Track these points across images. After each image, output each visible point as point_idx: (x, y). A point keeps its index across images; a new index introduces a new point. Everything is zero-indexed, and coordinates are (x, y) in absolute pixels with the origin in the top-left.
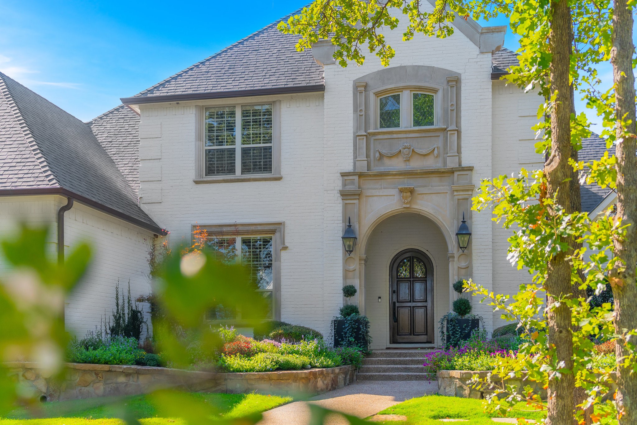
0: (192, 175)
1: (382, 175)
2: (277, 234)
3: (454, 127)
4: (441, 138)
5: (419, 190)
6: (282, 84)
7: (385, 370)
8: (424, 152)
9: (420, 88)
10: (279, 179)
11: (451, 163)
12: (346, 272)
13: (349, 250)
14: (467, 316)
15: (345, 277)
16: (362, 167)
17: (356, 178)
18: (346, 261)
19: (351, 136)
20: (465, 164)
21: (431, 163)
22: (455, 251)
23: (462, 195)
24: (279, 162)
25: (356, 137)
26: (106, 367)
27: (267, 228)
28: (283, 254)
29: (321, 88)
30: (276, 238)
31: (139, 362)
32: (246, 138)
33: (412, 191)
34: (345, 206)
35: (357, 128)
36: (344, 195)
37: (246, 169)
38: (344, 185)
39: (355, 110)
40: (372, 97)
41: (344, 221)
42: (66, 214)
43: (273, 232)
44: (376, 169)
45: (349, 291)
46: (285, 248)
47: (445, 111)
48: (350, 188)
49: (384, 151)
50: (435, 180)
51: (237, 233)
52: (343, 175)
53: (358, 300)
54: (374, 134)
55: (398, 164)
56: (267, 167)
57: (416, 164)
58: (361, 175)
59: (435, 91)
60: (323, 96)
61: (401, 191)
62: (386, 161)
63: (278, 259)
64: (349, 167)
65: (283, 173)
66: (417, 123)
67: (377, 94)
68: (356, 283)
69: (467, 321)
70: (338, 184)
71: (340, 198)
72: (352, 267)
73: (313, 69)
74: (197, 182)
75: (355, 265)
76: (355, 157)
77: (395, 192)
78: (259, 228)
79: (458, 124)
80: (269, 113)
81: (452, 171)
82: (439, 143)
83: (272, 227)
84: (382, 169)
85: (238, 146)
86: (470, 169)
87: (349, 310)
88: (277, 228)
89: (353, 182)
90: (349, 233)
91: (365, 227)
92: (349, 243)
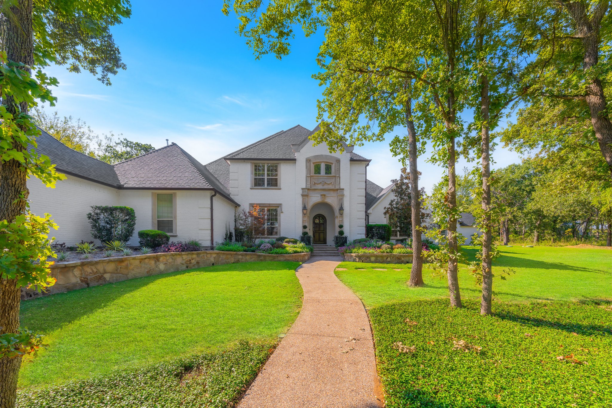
0: (249, 186)
1: (315, 190)
2: (279, 208)
3: (338, 176)
4: (334, 179)
5: (327, 195)
6: (281, 157)
7: (319, 253)
8: (328, 183)
9: (328, 162)
10: (280, 189)
11: (337, 187)
12: (303, 221)
13: (304, 214)
14: (342, 236)
15: (303, 222)
16: (309, 187)
17: (307, 190)
18: (303, 217)
19: (305, 176)
20: (341, 187)
21: (331, 187)
22: (338, 215)
23: (341, 197)
24: (280, 183)
25: (307, 177)
26: (235, 253)
27: (276, 205)
28: (282, 214)
29: (295, 160)
30: (279, 209)
31: (245, 251)
32: (268, 175)
33: (325, 195)
34: (303, 199)
35: (307, 174)
36: (303, 195)
37: (268, 185)
38: (303, 192)
39: (306, 168)
40: (312, 164)
41: (303, 204)
42: (214, 198)
43: (278, 207)
44: (313, 188)
45: (305, 227)
46: (282, 212)
47: (335, 170)
48: (305, 193)
49: (315, 182)
50: (332, 192)
51: (266, 207)
52: (302, 189)
53: (307, 230)
54: (313, 176)
55: (320, 187)
56: (276, 185)
57: (326, 187)
58: (308, 189)
59: (332, 164)
60: (295, 163)
61: (321, 195)
62: (316, 185)
63: (280, 216)
64: (304, 187)
65: (281, 187)
66: (326, 173)
67: (313, 163)
68: (307, 224)
69: (343, 237)
70: (301, 192)
71: (301, 197)
72: (305, 219)
73: (291, 153)
74: (251, 189)
75: (306, 219)
76: (306, 183)
77: (319, 195)
78: (273, 205)
79: (339, 175)
80: (276, 167)
81: (337, 190)
82: (333, 180)
83: (278, 205)
84: (315, 188)
85: (266, 177)
86: (343, 189)
87: (305, 234)
88: (279, 205)
89: (305, 191)
90: (304, 208)
91: (309, 206)
92: (305, 211)
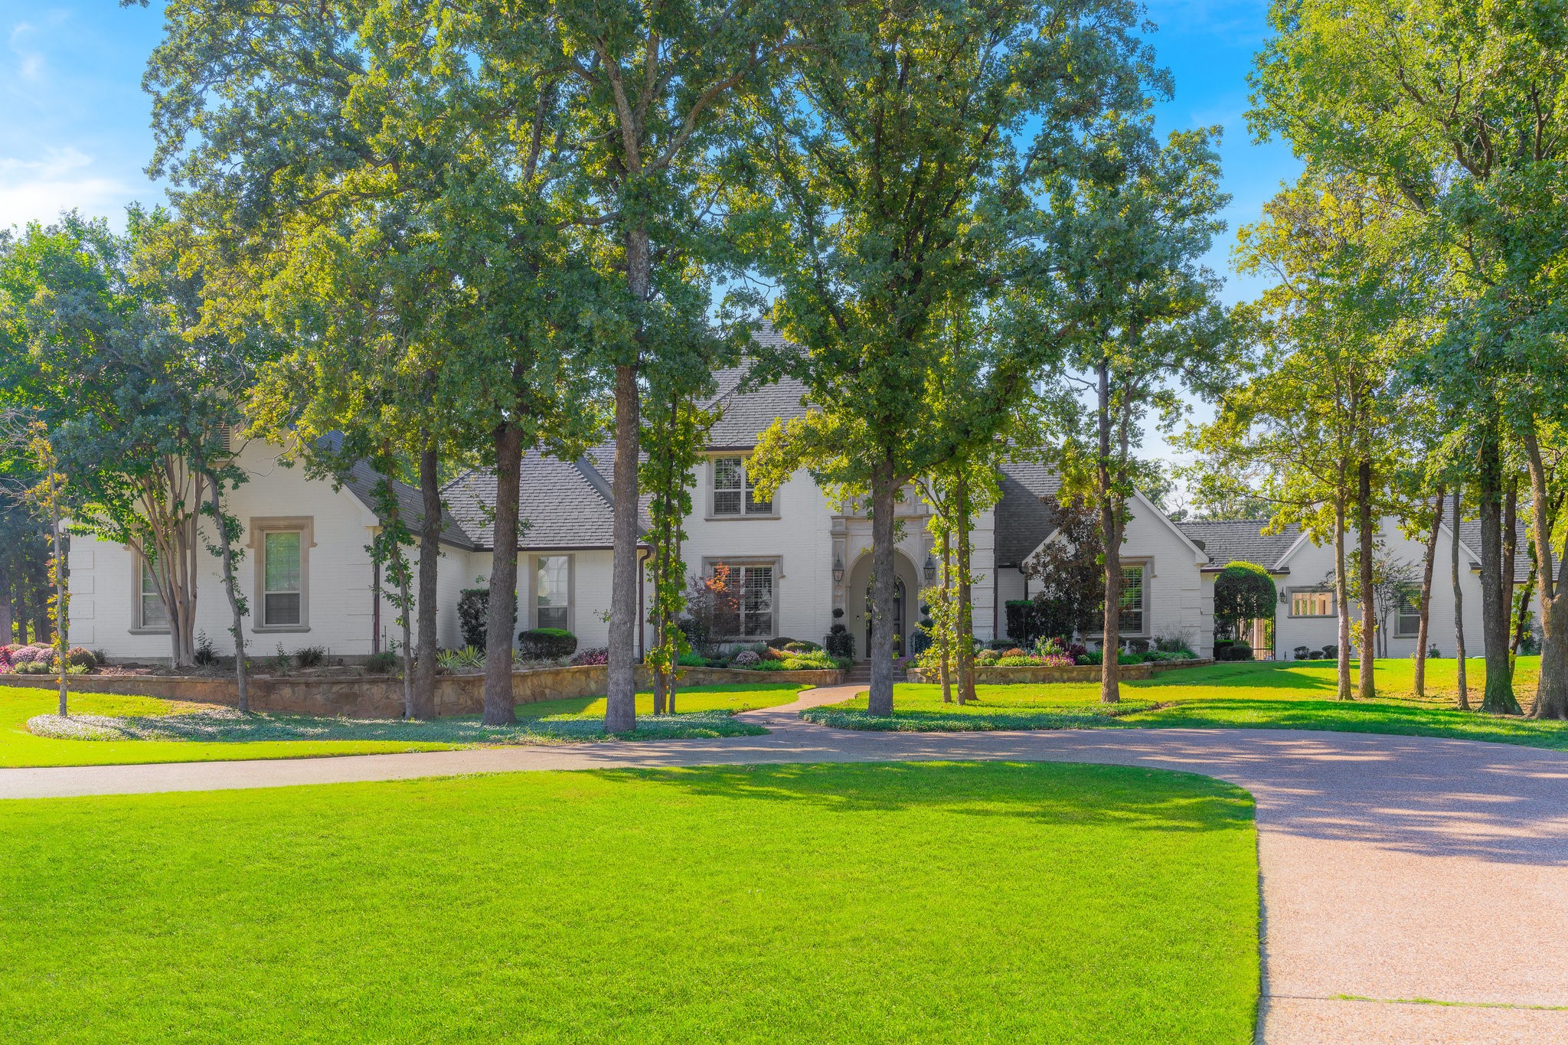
0: (703, 513)
1: (865, 518)
2: (777, 565)
10: (778, 519)
11: (920, 511)
12: (835, 598)
13: (837, 581)
15: (834, 602)
16: (849, 512)
17: (844, 520)
18: (835, 588)
22: (923, 581)
23: (929, 536)
24: (779, 505)
27: (767, 559)
28: (781, 581)
30: (775, 569)
34: (835, 544)
36: (834, 534)
37: (749, 510)
38: (834, 526)
41: (833, 555)
43: (773, 563)
45: (838, 613)
46: (784, 577)
48: (838, 529)
51: (743, 564)
52: (833, 518)
53: (844, 620)
56: (768, 509)
58: (848, 518)
63: (777, 585)
64: (836, 513)
65: (782, 514)
68: (843, 606)
70: (829, 525)
71: (830, 538)
72: (839, 594)
74: (707, 520)
75: (842, 592)
78: (761, 559)
81: (921, 517)
83: (772, 559)
84: (865, 514)
85: (743, 490)
87: (837, 629)
88: (777, 559)
89: (841, 524)
90: (838, 566)
91: (849, 562)
92: (838, 574)
